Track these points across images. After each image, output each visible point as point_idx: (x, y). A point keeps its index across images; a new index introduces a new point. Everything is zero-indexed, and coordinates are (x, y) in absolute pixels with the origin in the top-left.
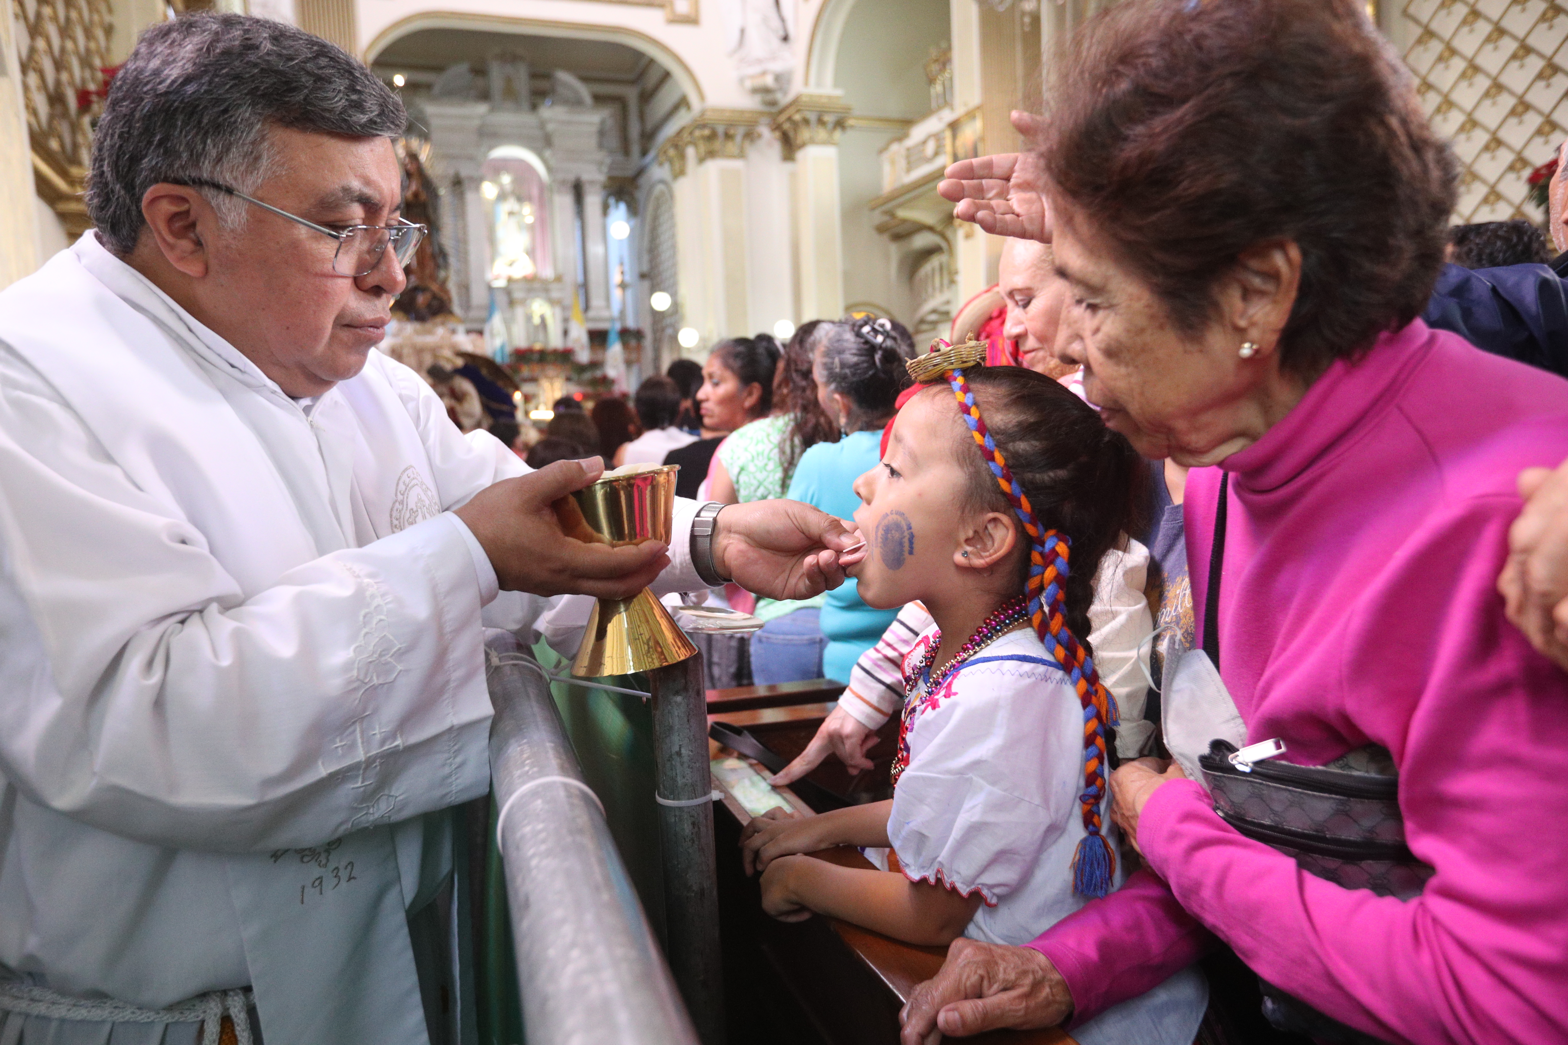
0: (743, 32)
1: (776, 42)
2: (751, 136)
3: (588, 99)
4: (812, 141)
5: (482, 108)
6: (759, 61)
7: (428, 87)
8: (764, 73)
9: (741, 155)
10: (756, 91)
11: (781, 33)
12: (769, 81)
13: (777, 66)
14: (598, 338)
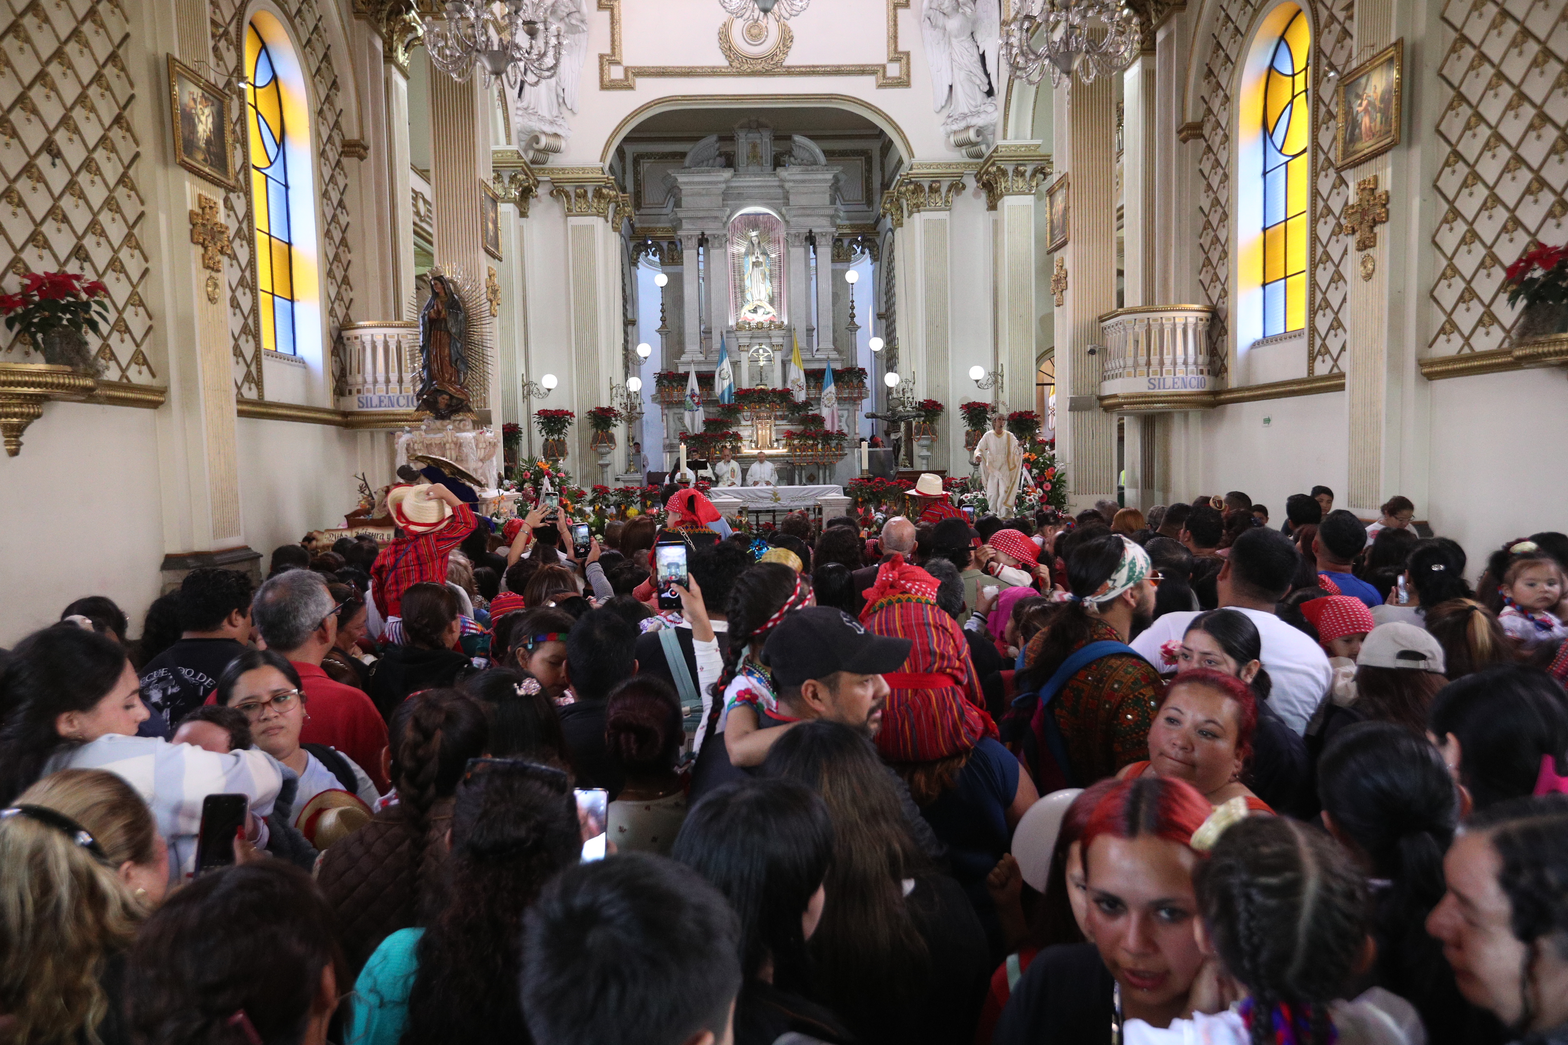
0: (951, 87)
1: (980, 97)
2: (957, 187)
3: (822, 159)
4: (1009, 192)
5: (727, 174)
6: (965, 116)
7: (683, 155)
8: (968, 128)
9: (947, 206)
10: (959, 145)
11: (987, 88)
12: (972, 135)
13: (979, 121)
14: (815, 377)
